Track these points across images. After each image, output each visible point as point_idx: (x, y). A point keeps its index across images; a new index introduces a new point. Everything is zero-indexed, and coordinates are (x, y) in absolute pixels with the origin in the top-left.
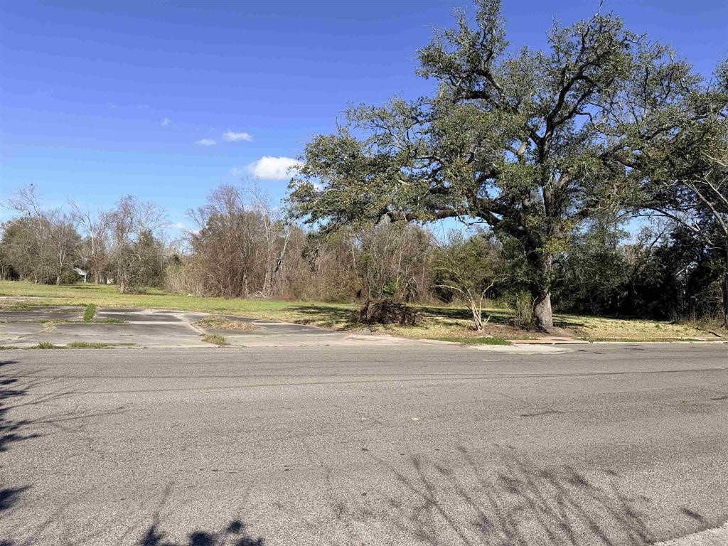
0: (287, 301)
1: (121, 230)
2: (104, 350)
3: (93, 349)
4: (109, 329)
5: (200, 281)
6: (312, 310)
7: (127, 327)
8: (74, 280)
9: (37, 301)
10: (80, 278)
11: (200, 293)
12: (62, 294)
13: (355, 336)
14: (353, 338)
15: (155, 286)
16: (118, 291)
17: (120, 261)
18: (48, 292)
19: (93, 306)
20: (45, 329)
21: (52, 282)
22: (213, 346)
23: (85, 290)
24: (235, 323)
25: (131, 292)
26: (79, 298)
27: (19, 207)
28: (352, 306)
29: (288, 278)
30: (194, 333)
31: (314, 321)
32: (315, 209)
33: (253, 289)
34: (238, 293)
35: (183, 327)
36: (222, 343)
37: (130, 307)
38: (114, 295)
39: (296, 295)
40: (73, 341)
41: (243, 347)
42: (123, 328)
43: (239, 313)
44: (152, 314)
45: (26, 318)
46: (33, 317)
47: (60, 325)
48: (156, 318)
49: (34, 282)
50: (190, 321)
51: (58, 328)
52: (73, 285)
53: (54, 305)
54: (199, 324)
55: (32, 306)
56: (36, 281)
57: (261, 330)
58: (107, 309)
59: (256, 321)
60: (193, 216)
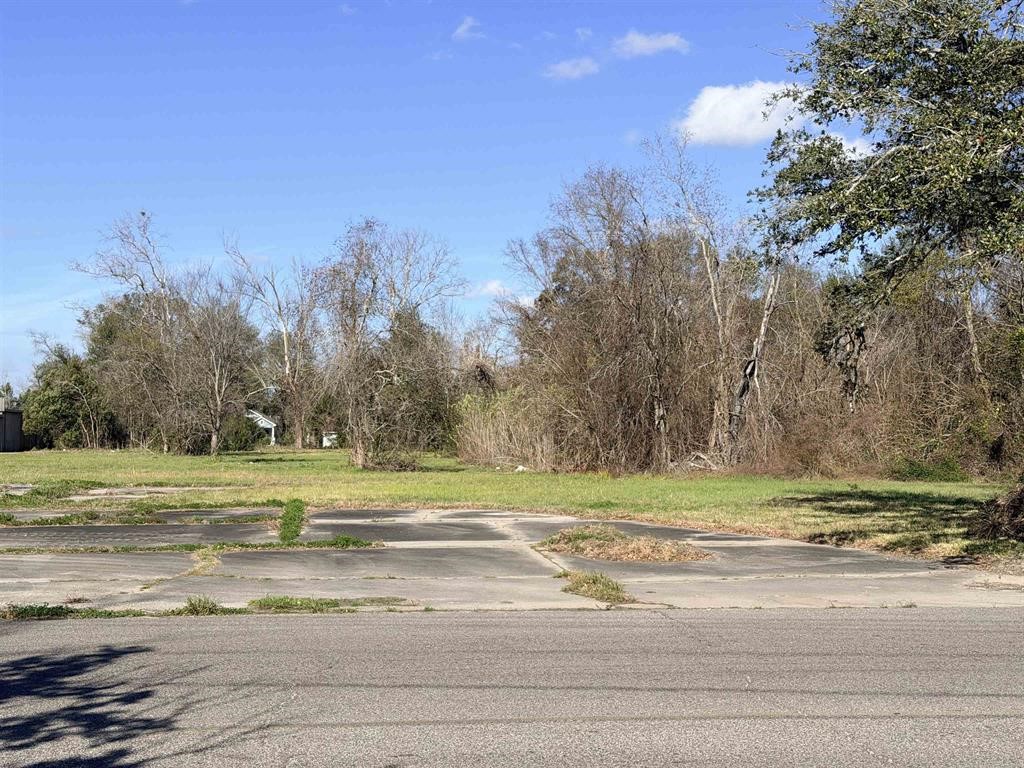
0: (777, 477)
1: (351, 309)
2: (331, 615)
3: (307, 614)
4: (340, 562)
5: (546, 432)
6: (854, 503)
7: (380, 556)
8: (246, 440)
9: (172, 495)
10: (262, 434)
11: (545, 464)
12: (227, 476)
13: (993, 579)
14: (986, 585)
15: (436, 448)
16: (351, 464)
17: (351, 390)
18: (195, 474)
19: (298, 505)
20: (197, 567)
21: (200, 448)
22: (592, 604)
23: (273, 465)
24: (643, 543)
25: (381, 466)
26: (263, 487)
27: (119, 271)
28: (977, 489)
29: (777, 412)
30: (543, 570)
31: (863, 534)
32: (851, 209)
33: (681, 447)
34: (645, 461)
35: (512, 554)
36: (614, 597)
37: (382, 506)
38: (342, 474)
39: (805, 459)
40: (261, 594)
41: (671, 607)
42: (371, 558)
43: (650, 515)
44: (435, 521)
45: (153, 540)
46: (168, 535)
47: (229, 556)
48: (446, 531)
49: (162, 450)
50: (528, 539)
51: (225, 563)
52: (247, 454)
53: (211, 506)
54: (553, 546)
55: (165, 510)
56: (166, 449)
57: (714, 560)
58: (331, 511)
59: (697, 535)
60: (522, 257)
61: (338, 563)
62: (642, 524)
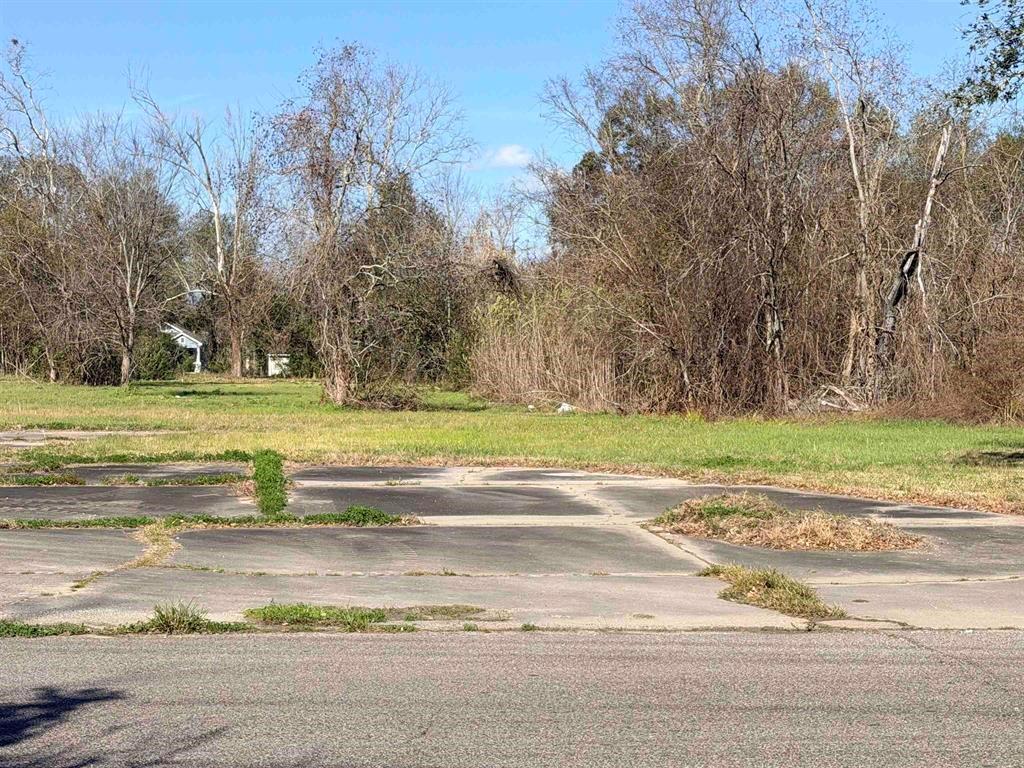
3: (338, 634)
4: (361, 548)
5: (601, 353)
7: (419, 539)
9: (85, 443)
10: (182, 358)
12: (151, 415)
15: (434, 378)
16: (325, 399)
17: (327, 292)
18: (106, 411)
19: (270, 459)
20: (147, 553)
21: (103, 373)
22: (782, 620)
23: (211, 399)
25: (369, 402)
30: (674, 563)
36: (803, 604)
37: (394, 461)
38: (314, 415)
39: (991, 396)
40: (262, 600)
42: (405, 542)
43: (797, 478)
44: (479, 484)
45: (70, 510)
46: (92, 503)
47: (191, 535)
48: (502, 500)
49: (47, 378)
50: (631, 513)
51: (189, 547)
52: (167, 384)
53: (142, 459)
54: (675, 525)
55: (76, 465)
56: (53, 375)
57: (930, 549)
58: (319, 468)
59: (884, 509)
60: (566, 104)
61: (359, 550)
62: (790, 491)
